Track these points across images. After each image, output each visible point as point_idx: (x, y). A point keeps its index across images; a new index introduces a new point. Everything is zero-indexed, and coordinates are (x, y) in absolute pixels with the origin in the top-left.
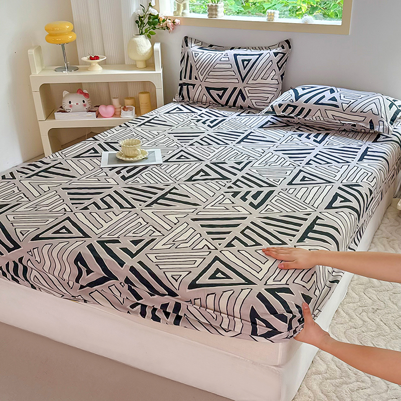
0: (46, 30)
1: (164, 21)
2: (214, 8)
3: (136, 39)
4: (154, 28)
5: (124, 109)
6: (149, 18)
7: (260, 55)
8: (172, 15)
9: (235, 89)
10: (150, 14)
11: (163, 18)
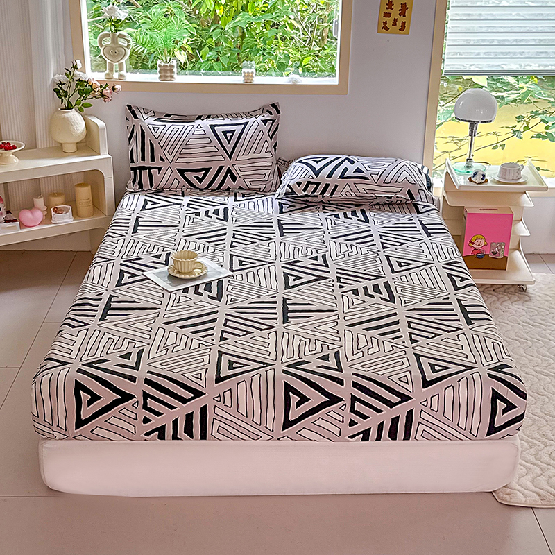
2: (169, 68)
3: (66, 115)
4: (86, 99)
5: (56, 212)
7: (246, 124)
9: (221, 168)
10: (79, 80)
11: (98, 84)
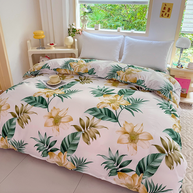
0: (34, 34)
1: (78, 31)
4: (74, 33)
6: (72, 30)
8: (80, 28)
10: (73, 28)
11: (78, 30)
